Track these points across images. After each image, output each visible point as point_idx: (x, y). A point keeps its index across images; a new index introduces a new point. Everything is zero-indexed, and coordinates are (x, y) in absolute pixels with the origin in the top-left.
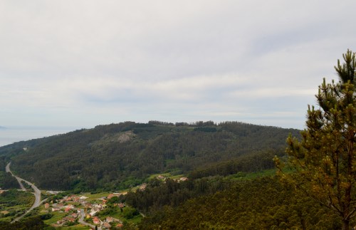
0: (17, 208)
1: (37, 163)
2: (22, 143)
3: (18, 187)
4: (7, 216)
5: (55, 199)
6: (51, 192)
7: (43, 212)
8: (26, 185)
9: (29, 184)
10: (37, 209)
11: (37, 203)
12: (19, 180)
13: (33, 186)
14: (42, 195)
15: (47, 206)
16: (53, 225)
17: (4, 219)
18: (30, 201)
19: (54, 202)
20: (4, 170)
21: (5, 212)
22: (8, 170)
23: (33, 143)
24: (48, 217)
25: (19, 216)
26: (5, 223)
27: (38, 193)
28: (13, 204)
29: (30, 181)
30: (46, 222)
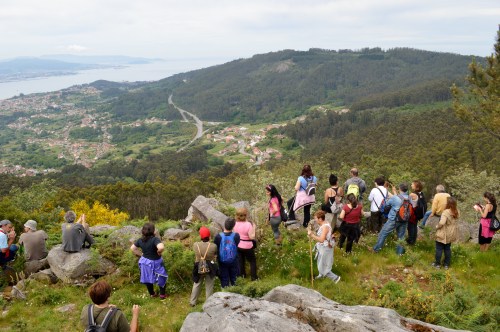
0: (181, 138)
1: (196, 95)
2: (181, 75)
3: (181, 118)
4: (173, 145)
5: (216, 130)
6: (212, 123)
7: (206, 142)
8: (188, 117)
9: (191, 115)
10: (200, 139)
12: (182, 111)
14: (204, 126)
15: (208, 136)
16: (215, 154)
17: (171, 148)
18: (193, 132)
19: (216, 133)
20: (167, 102)
21: (171, 142)
22: (170, 102)
23: (192, 74)
24: (207, 147)
25: (183, 145)
26: (172, 152)
27: (200, 124)
28: (178, 134)
29: (191, 112)
30: (208, 151)
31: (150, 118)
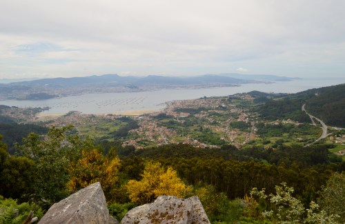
0: (309, 137)
1: (325, 105)
2: (314, 90)
3: (310, 122)
4: (301, 141)
5: (338, 134)
6: (336, 128)
7: (328, 142)
8: (316, 121)
9: (319, 120)
10: (324, 140)
11: (324, 135)
12: (311, 117)
13: (322, 122)
14: (328, 129)
15: (331, 138)
16: (336, 153)
17: (299, 144)
18: (319, 133)
19: (338, 136)
20: (301, 108)
21: (300, 139)
22: (303, 109)
23: (322, 90)
24: (332, 146)
25: (310, 142)
26: (300, 146)
27: (325, 128)
28: (306, 134)
29: (319, 118)
30: (330, 150)
31: (286, 120)
